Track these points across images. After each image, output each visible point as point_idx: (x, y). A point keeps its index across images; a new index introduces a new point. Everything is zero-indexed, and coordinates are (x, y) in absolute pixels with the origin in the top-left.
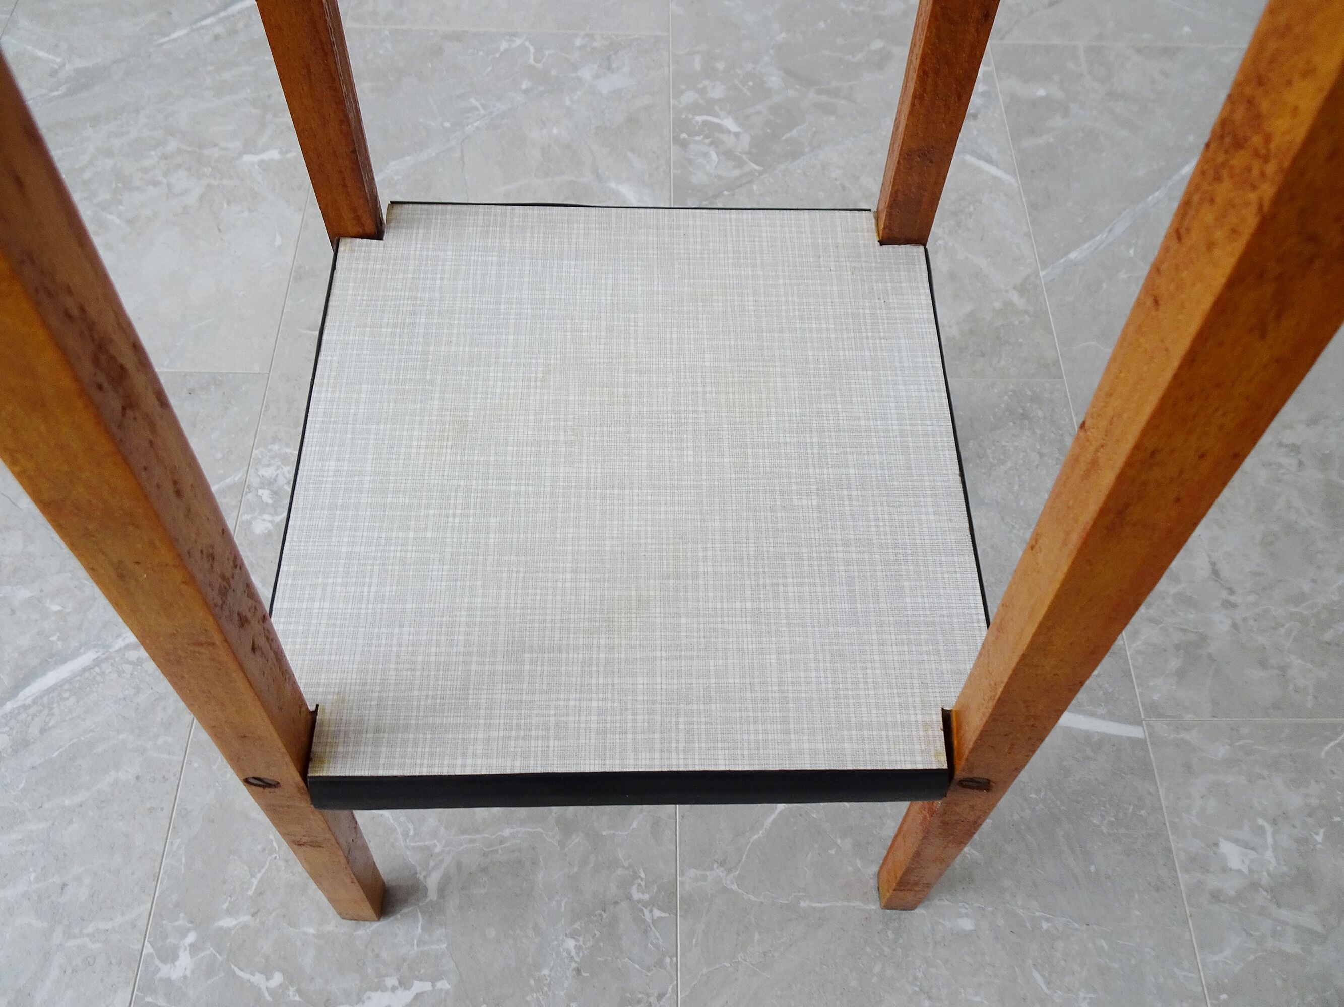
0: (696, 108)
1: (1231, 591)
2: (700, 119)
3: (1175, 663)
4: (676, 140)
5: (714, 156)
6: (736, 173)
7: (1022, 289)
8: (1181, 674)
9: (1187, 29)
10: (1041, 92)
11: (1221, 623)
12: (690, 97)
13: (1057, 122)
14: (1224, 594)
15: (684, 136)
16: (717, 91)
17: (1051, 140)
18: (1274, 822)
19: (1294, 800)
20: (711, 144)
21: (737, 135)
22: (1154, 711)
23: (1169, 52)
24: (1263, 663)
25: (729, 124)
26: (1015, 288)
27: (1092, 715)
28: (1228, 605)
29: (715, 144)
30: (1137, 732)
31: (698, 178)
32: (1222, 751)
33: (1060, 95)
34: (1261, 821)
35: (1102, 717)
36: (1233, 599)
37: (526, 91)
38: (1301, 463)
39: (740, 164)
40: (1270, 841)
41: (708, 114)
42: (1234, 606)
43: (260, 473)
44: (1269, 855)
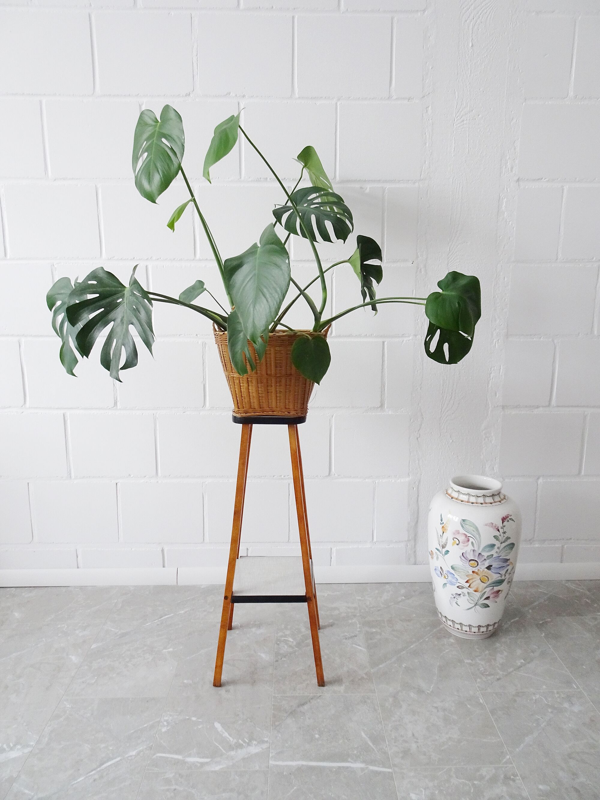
0: (282, 636)
1: (417, 739)
2: (283, 639)
3: (401, 755)
4: (276, 643)
5: (286, 647)
6: (292, 650)
7: (366, 674)
8: (403, 758)
9: (415, 615)
10: (374, 630)
11: (414, 746)
12: (280, 634)
13: (378, 637)
14: (415, 740)
15: (278, 642)
16: (288, 632)
17: (376, 641)
18: (425, 789)
19: (431, 784)
20: (285, 644)
21: (292, 642)
22: (395, 765)
23: (409, 621)
24: (425, 754)
25: (291, 639)
26: (364, 674)
27: (379, 767)
28: (416, 742)
29: (286, 644)
30: (390, 770)
31: (282, 652)
32: (412, 774)
33: (379, 631)
34: (421, 789)
35: (381, 767)
36: (417, 741)
37: (238, 634)
38: (438, 711)
39: (293, 648)
40: (424, 793)
41: (285, 637)
42: (418, 742)
43: (164, 718)
44: (423, 796)
